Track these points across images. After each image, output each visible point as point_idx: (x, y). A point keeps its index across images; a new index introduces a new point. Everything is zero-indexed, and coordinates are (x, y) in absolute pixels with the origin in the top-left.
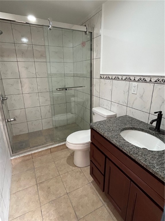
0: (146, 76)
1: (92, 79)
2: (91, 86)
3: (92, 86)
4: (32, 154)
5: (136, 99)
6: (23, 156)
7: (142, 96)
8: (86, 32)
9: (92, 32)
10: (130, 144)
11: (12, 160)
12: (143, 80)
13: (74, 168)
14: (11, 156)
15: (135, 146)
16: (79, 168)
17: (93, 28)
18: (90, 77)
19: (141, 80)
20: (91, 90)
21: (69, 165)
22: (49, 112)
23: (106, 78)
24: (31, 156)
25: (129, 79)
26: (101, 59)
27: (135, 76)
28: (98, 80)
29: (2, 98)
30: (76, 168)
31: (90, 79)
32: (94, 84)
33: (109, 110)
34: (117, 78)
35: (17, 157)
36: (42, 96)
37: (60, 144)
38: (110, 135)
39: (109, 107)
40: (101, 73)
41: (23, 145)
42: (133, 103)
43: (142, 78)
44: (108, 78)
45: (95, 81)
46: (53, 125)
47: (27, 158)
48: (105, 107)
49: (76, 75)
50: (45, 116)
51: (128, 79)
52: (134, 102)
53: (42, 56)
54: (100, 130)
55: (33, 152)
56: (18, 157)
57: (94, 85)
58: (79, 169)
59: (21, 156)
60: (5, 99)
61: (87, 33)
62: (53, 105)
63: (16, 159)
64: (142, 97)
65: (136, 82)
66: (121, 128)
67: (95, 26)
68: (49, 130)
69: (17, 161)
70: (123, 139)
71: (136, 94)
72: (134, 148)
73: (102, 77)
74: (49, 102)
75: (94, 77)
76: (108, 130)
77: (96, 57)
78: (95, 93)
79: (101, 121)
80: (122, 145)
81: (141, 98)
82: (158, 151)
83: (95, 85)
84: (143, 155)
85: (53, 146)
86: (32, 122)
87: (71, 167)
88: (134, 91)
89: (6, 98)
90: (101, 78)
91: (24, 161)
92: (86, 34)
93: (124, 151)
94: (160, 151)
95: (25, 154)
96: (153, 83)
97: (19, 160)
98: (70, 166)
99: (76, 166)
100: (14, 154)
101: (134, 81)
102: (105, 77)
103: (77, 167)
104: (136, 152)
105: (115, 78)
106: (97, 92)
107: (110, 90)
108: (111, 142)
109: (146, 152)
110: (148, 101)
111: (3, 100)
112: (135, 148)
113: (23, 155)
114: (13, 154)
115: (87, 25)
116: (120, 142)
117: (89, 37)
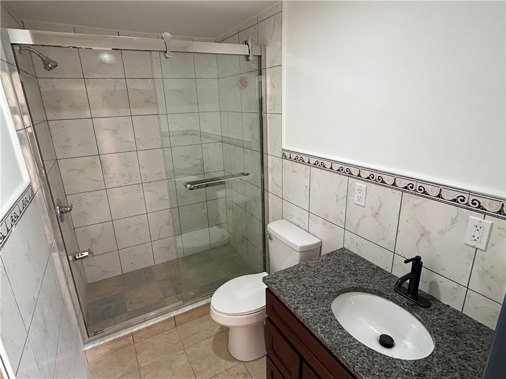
0: (385, 173)
1: (265, 155)
2: (263, 172)
3: (265, 172)
4: (132, 334)
5: (364, 216)
6: (113, 341)
7: (377, 213)
8: (247, 57)
9: (261, 56)
10: (354, 339)
11: (86, 352)
12: (376, 179)
13: (230, 364)
14: (85, 343)
15: (364, 346)
16: (242, 364)
17: (263, 47)
18: (259, 150)
19: (373, 178)
20: (263, 180)
21: (219, 356)
22: (168, 224)
23: (295, 159)
24: (131, 338)
25: (348, 171)
26: (284, 116)
27: (360, 168)
28: (278, 161)
29: (61, 208)
30: (235, 364)
31: (258, 155)
32: (270, 166)
33: (306, 230)
34: (320, 164)
35: (97, 343)
36: (150, 191)
37: (195, 306)
38: (310, 313)
39: (305, 224)
40: (284, 147)
41: (110, 308)
42: (358, 225)
43: (376, 175)
44: (299, 159)
45: (270, 161)
46: (177, 254)
47: (122, 342)
48: (295, 220)
49: (226, 140)
50: (159, 234)
51: (345, 171)
52: (359, 222)
53: (147, 101)
54: (287, 299)
55: (136, 329)
56: (102, 342)
57: (269, 169)
58: (242, 366)
59: (107, 340)
60: (67, 211)
61: (250, 58)
62: (176, 208)
63: (96, 348)
64: (376, 215)
65: (363, 180)
66: (333, 290)
67: (267, 42)
68: (168, 265)
69: (99, 353)
70: (339, 325)
71: (364, 207)
72: (362, 351)
73: (288, 155)
74: (168, 202)
75: (269, 153)
76: (305, 298)
77: (271, 110)
78: (271, 186)
79: (287, 269)
80: (336, 344)
81: (375, 217)
82: (416, 361)
83: (272, 171)
84: (383, 373)
85: (180, 312)
86: (130, 251)
87: (223, 361)
88: (358, 199)
89: (69, 209)
90: (284, 156)
91: (115, 351)
92: (248, 60)
93: (342, 362)
94: (419, 360)
95: (118, 336)
96: (399, 190)
97: (103, 351)
98: (222, 358)
99: (234, 359)
100: (90, 339)
101: (358, 179)
102: (293, 158)
103: (238, 361)
104: (368, 365)
105: (315, 164)
106: (277, 185)
107: (306, 187)
108: (313, 332)
109: (389, 366)
110: (390, 226)
111: (62, 212)
112: (366, 354)
113: (112, 338)
114: (88, 337)
115: (249, 43)
116: (332, 334)
117: (255, 66)
